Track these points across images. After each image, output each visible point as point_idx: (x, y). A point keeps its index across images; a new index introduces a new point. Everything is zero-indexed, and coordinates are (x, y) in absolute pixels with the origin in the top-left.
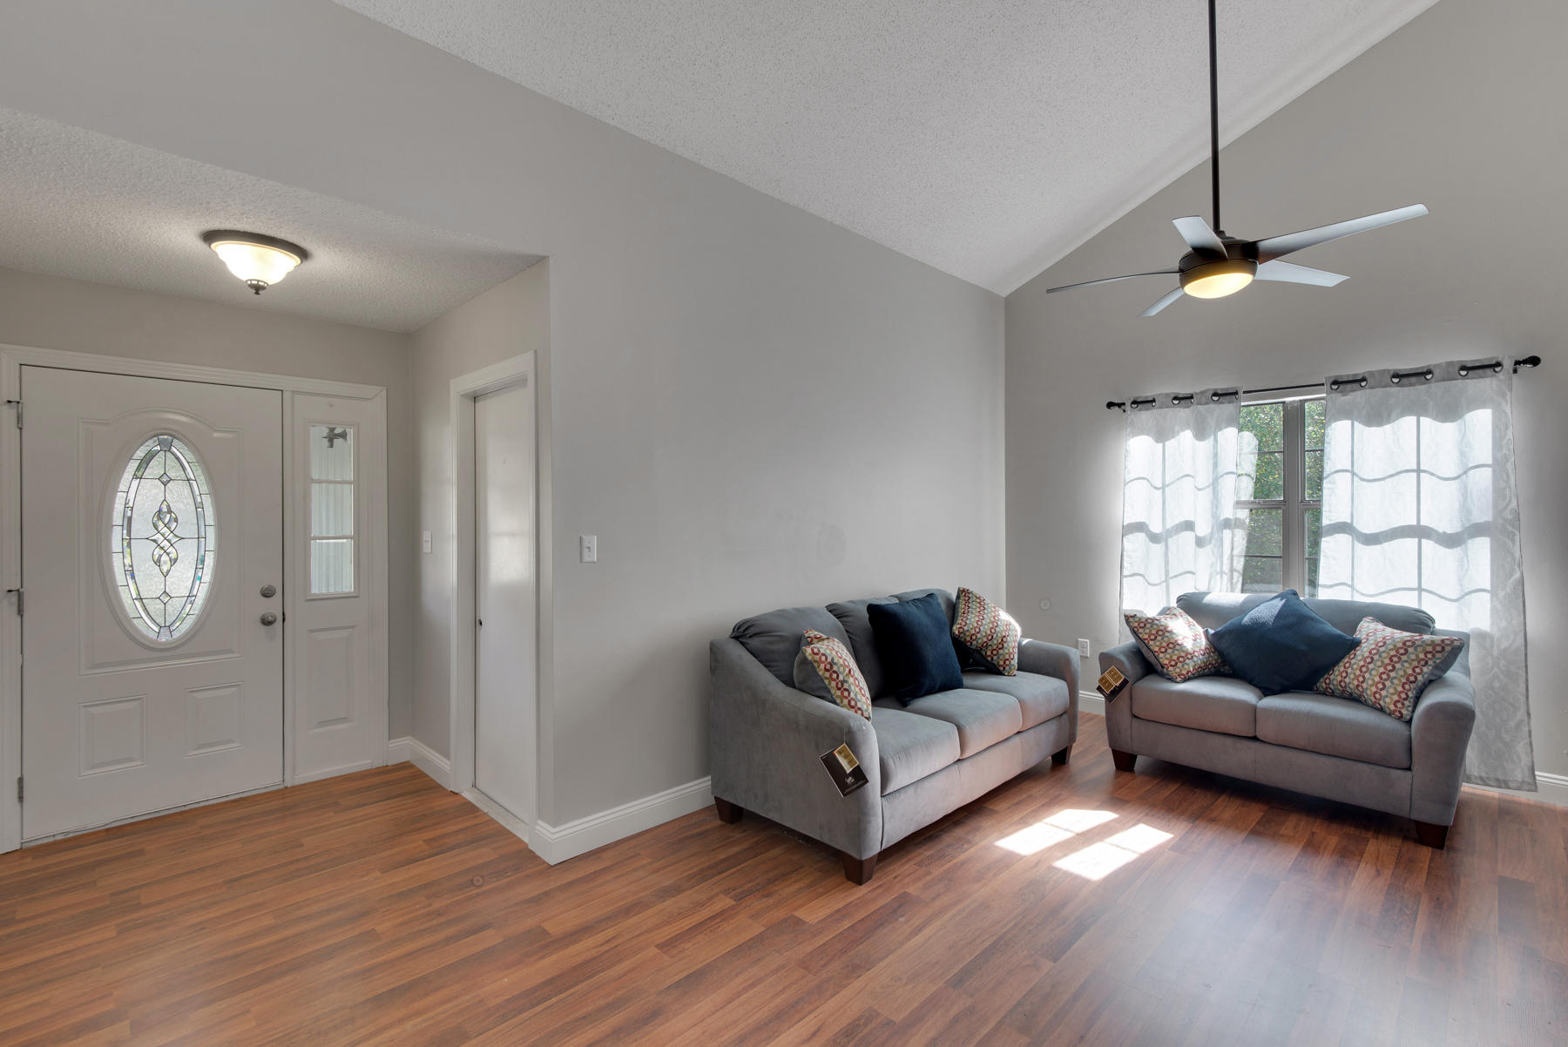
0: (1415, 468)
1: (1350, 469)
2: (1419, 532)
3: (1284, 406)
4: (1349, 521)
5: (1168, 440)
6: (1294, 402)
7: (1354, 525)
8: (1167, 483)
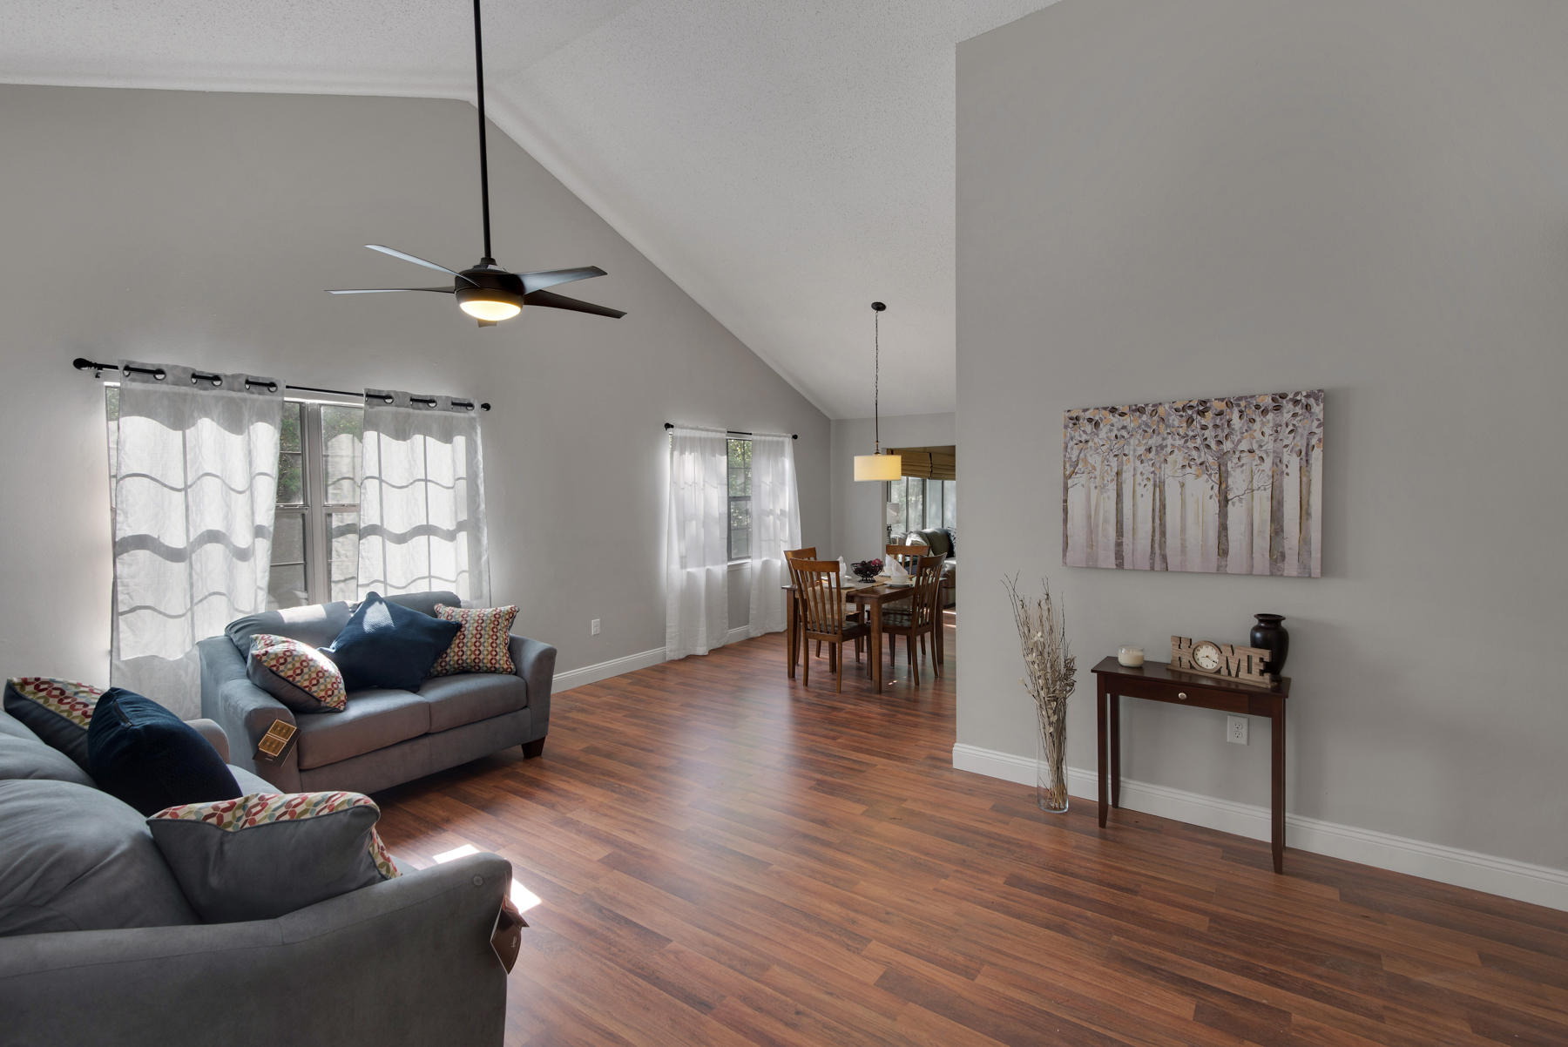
0: (424, 478)
1: (377, 475)
2: (427, 530)
3: (300, 406)
4: (379, 524)
5: (189, 427)
6: (314, 404)
7: (385, 527)
8: (189, 483)
